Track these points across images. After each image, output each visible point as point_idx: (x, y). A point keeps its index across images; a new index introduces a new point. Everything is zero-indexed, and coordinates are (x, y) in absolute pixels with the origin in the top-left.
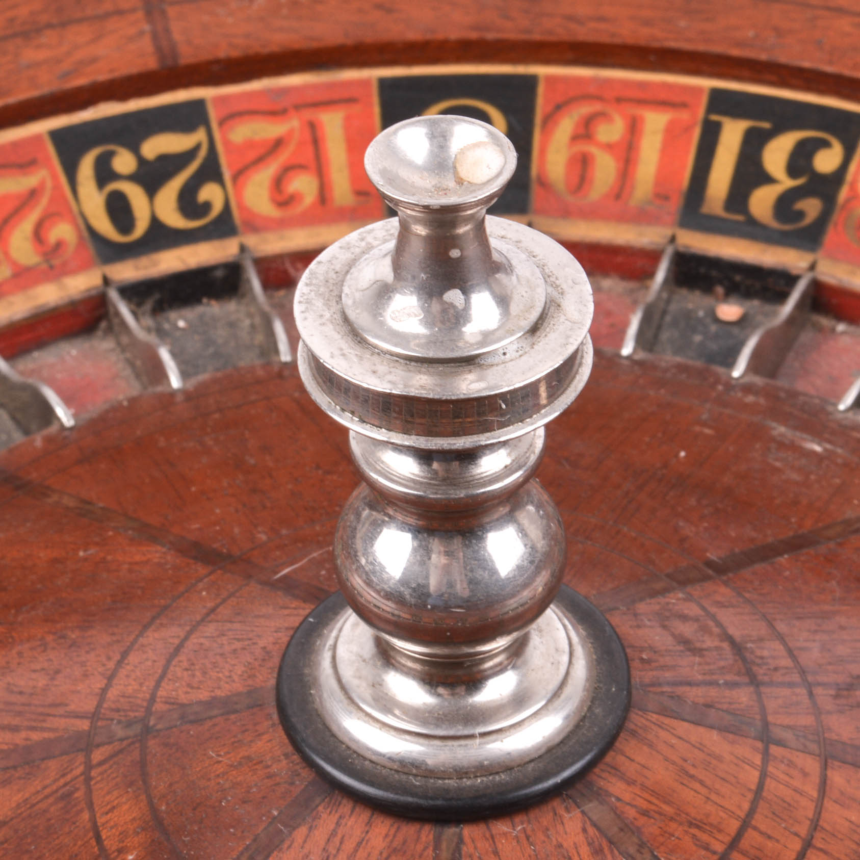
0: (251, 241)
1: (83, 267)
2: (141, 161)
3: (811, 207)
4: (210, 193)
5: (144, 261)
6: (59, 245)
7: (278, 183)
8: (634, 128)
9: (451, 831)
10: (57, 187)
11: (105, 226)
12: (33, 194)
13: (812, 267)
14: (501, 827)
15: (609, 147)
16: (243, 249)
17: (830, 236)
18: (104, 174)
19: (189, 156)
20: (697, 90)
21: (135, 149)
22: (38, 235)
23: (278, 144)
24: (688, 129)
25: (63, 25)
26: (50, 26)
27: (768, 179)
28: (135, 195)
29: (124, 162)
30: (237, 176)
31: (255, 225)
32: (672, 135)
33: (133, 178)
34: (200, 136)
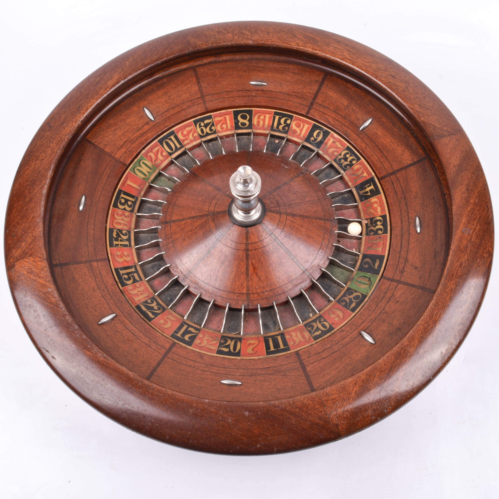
0: (218, 134)
1: (198, 139)
2: (204, 124)
3: (287, 128)
4: (213, 128)
5: (206, 138)
6: (195, 136)
7: (221, 126)
8: (265, 117)
9: (247, 228)
10: (194, 128)
11: (201, 133)
12: (192, 130)
13: (287, 136)
14: (252, 227)
15: (262, 120)
16: (217, 135)
17: (289, 132)
18: (200, 126)
19: (210, 123)
20: (273, 111)
21: (203, 122)
22: (193, 135)
23: (221, 120)
24: (271, 117)
25: (193, 106)
26: (192, 106)
27: (282, 124)
28: (204, 128)
29: (202, 124)
30: (216, 125)
31: (219, 132)
32: (270, 118)
33: (203, 126)
34: (211, 120)
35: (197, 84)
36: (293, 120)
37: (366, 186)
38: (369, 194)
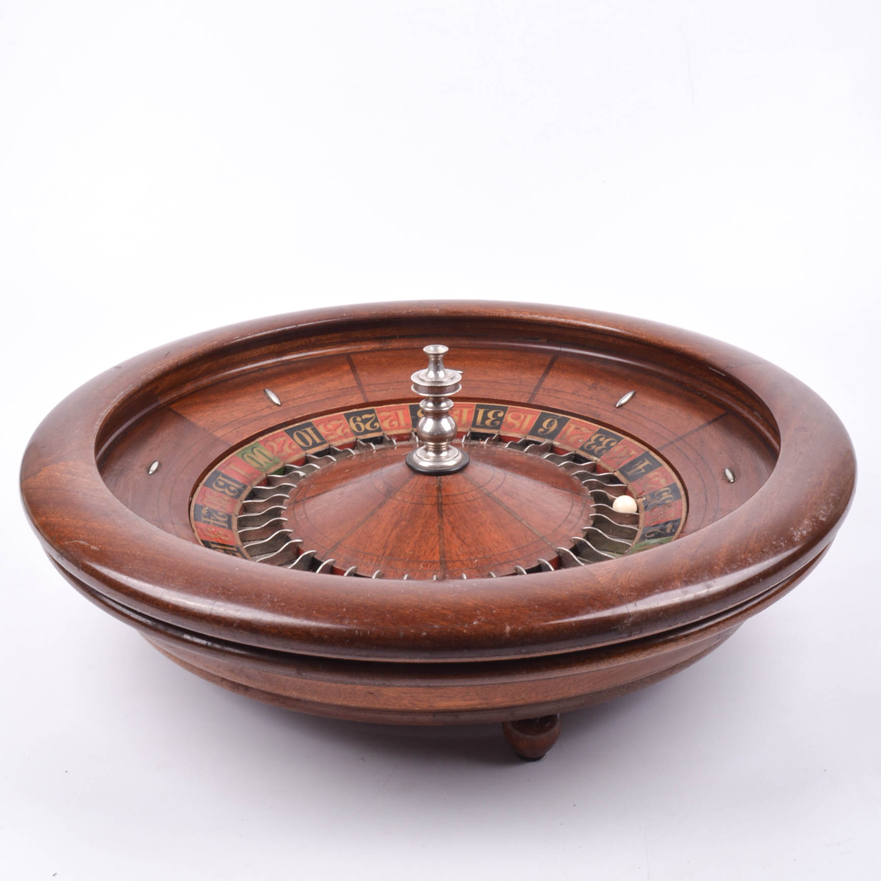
0: (385, 432)
1: (352, 436)
2: (362, 419)
3: (498, 423)
4: (376, 424)
5: (364, 436)
6: (347, 433)
7: (390, 423)
8: (461, 412)
9: (439, 477)
10: (345, 423)
11: (355, 429)
12: (341, 424)
13: (499, 432)
14: (448, 476)
15: (456, 415)
16: (384, 434)
17: (502, 427)
18: (355, 421)
19: (372, 418)
20: (474, 405)
21: (361, 417)
22: (343, 431)
23: (389, 416)
24: (473, 411)
25: (345, 395)
26: (342, 395)
27: (489, 419)
28: (362, 425)
29: (359, 419)
30: (382, 421)
31: (386, 430)
32: (469, 412)
33: (361, 422)
34: (374, 415)
35: (351, 371)
36: (507, 411)
37: (638, 464)
38: (643, 471)
